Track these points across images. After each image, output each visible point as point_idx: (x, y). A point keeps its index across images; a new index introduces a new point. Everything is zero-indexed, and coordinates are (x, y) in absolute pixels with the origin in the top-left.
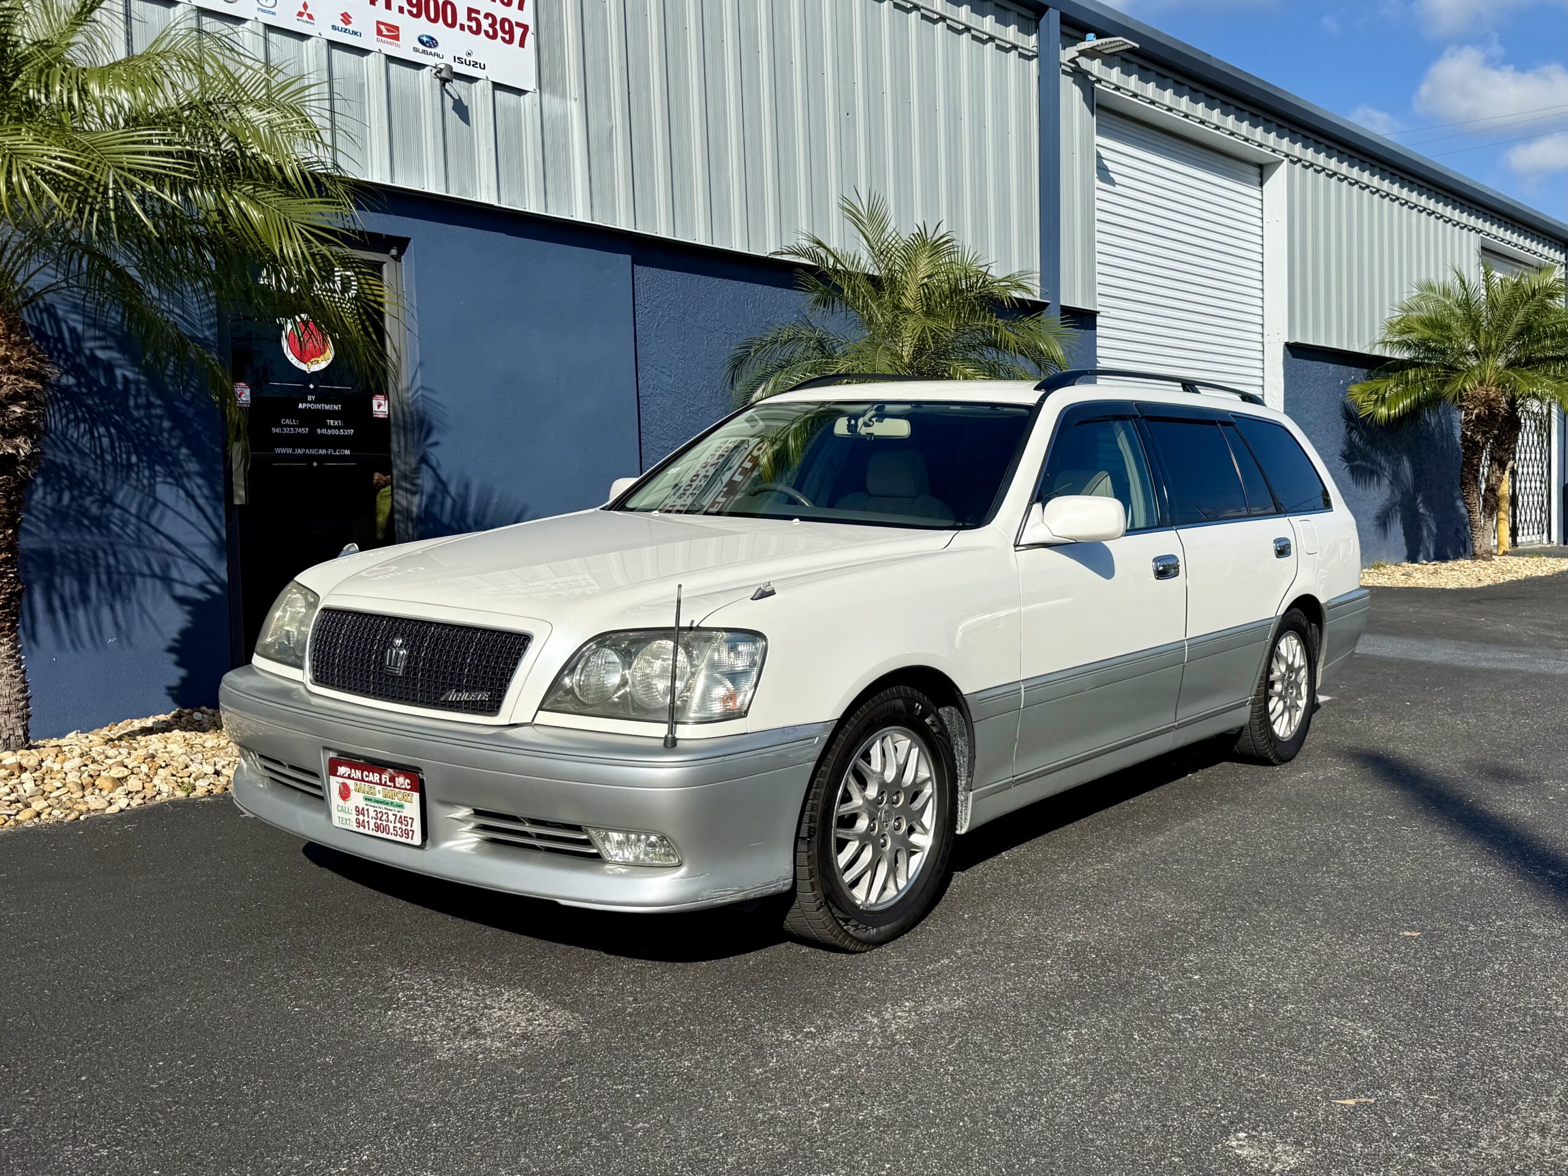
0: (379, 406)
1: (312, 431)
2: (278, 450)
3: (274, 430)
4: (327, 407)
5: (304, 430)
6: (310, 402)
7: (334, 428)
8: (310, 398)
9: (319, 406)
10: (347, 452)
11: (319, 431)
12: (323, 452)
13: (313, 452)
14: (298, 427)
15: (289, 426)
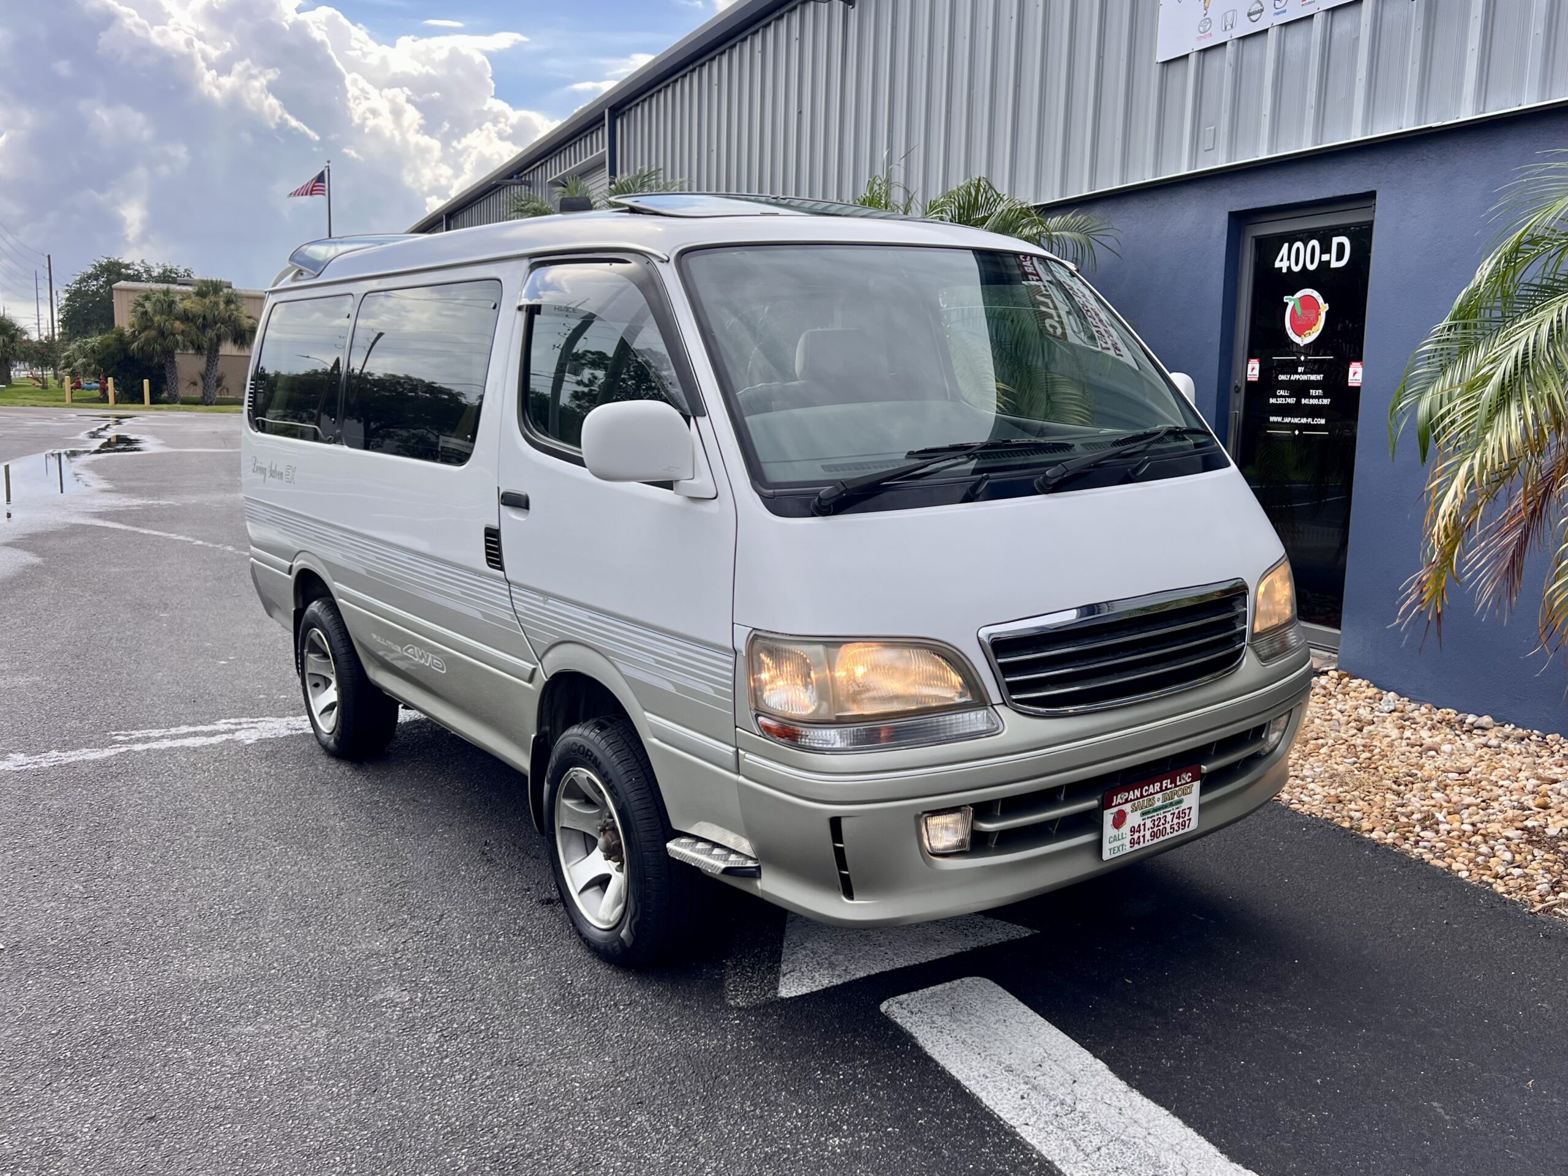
0: (1355, 374)
1: (1298, 401)
2: (1272, 419)
3: (1272, 401)
4: (1313, 377)
5: (1292, 401)
6: (1299, 374)
7: (1316, 399)
8: (1300, 369)
9: (1304, 377)
10: (1323, 421)
11: (1304, 401)
12: (1304, 421)
13: (1296, 420)
14: (1288, 397)
15: (1282, 398)
